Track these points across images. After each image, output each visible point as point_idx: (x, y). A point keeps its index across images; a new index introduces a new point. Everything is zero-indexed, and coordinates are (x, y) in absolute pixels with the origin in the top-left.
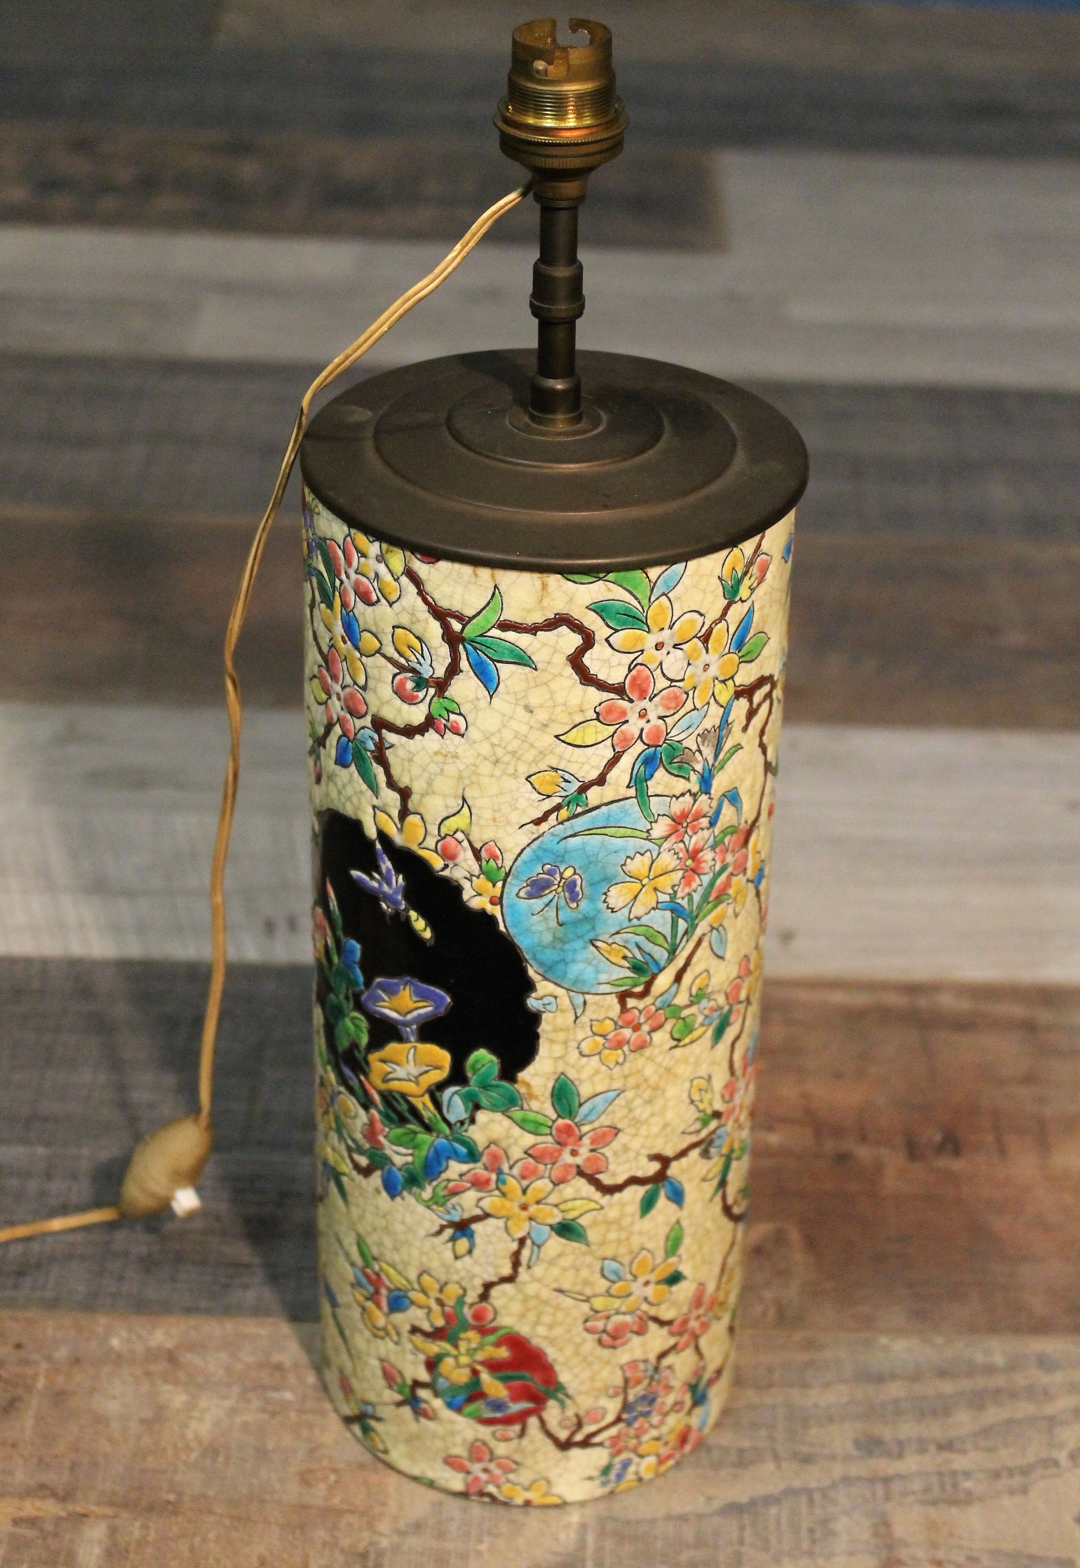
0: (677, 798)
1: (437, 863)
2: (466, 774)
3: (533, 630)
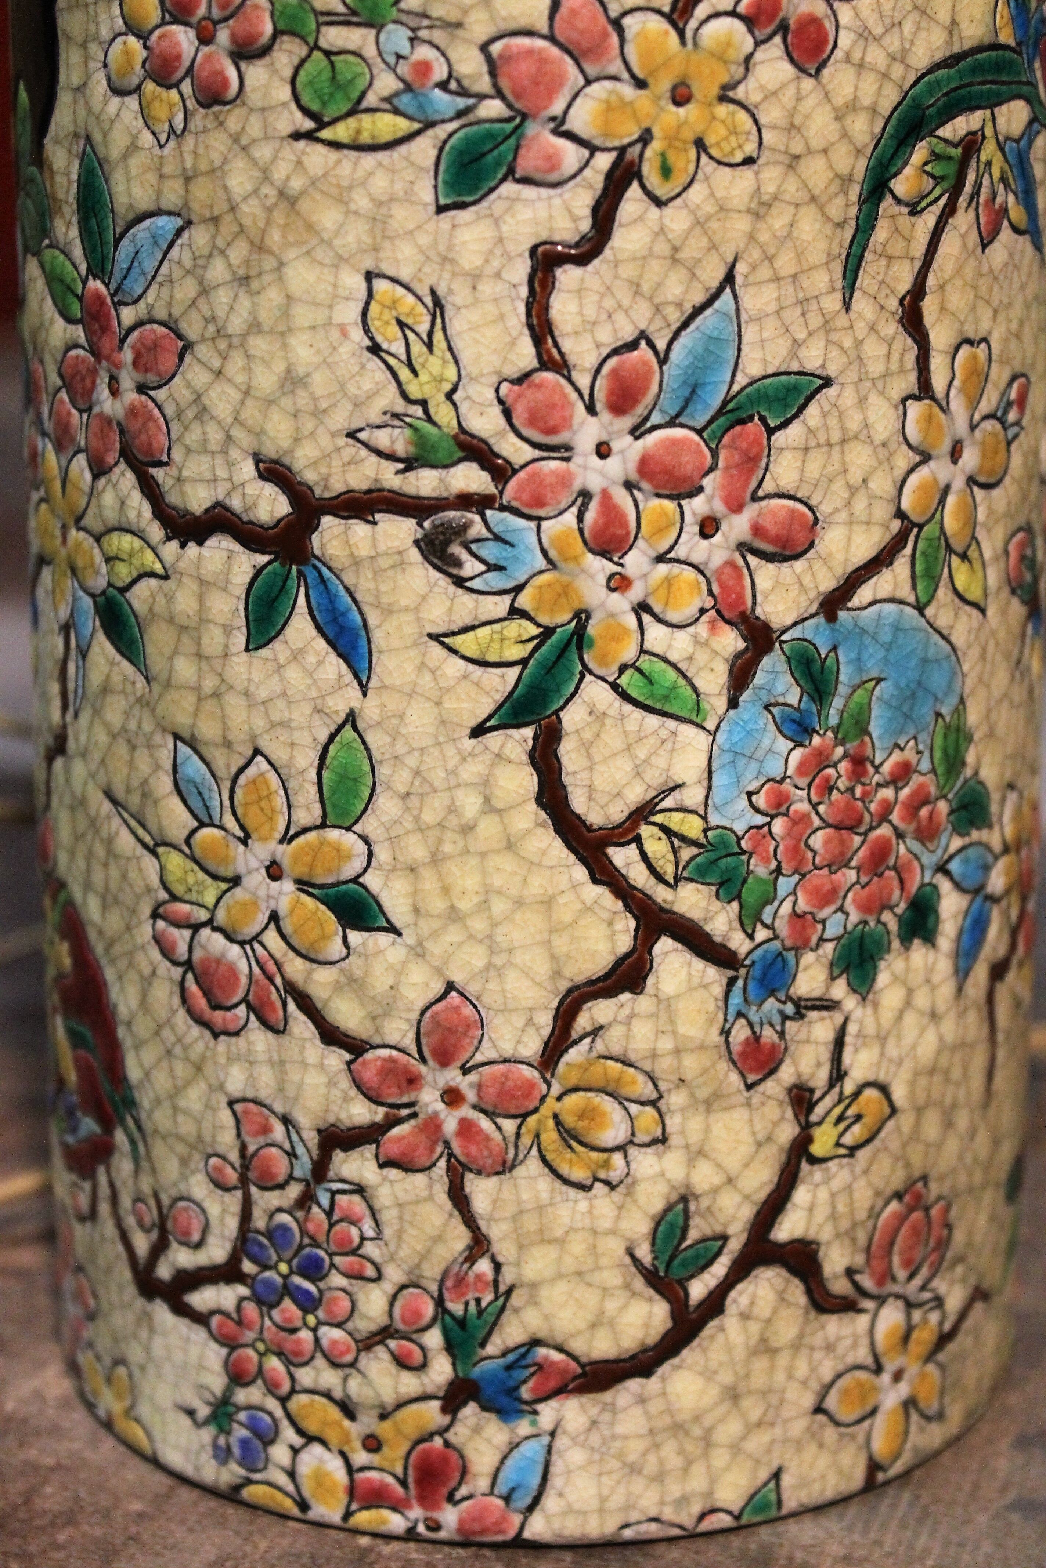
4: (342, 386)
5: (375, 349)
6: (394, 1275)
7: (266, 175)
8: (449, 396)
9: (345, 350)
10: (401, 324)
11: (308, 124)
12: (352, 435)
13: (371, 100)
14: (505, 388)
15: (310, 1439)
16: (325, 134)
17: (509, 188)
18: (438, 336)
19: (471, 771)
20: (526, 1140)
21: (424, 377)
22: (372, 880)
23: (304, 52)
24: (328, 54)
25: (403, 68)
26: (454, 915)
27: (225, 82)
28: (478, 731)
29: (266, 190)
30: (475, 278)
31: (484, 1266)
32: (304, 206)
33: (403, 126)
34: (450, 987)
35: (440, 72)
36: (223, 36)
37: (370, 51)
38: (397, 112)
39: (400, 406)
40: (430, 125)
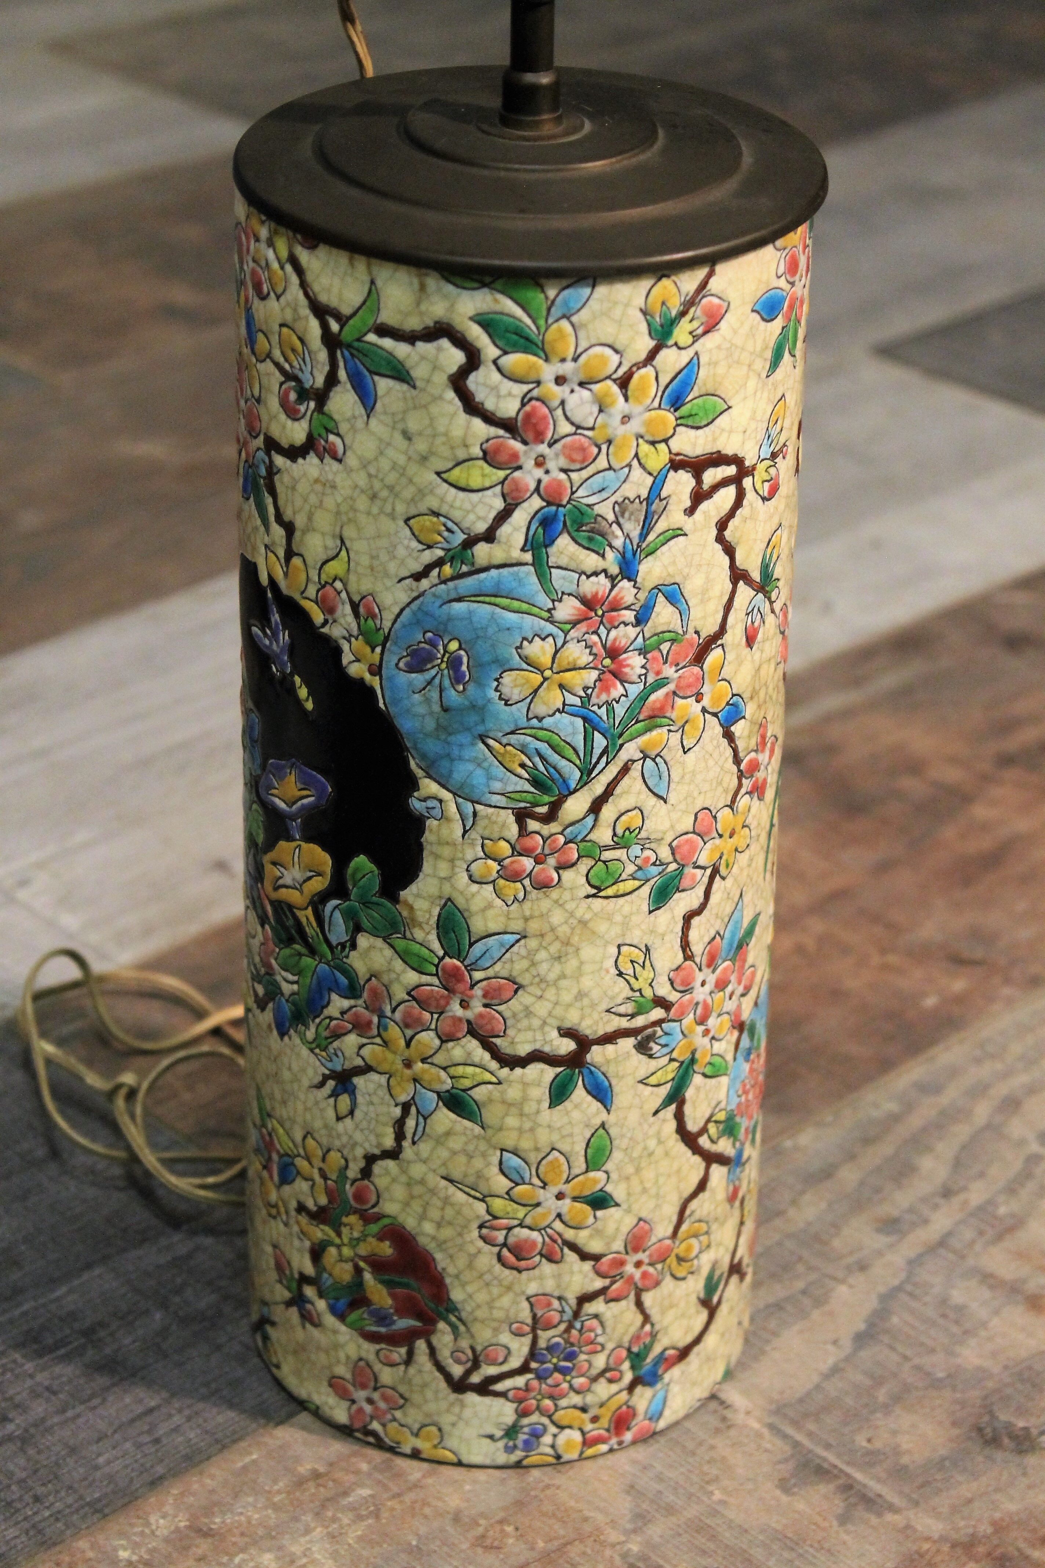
0: (588, 577)
1: (318, 617)
2: (344, 508)
3: (411, 338)
4: (605, 993)
5: (620, 974)
6: (610, 1346)
7: (572, 914)
8: (650, 985)
9: (607, 978)
10: (632, 962)
11: (594, 891)
12: (608, 1011)
13: (624, 876)
14: (672, 974)
15: (562, 1428)
16: (602, 894)
17: (677, 895)
18: (647, 963)
19: (652, 1131)
20: (666, 1269)
21: (640, 979)
22: (609, 1189)
23: (593, 863)
24: (604, 862)
25: (638, 862)
26: (645, 1190)
27: (552, 880)
28: (656, 1113)
29: (571, 921)
30: (663, 936)
31: (648, 1328)
32: (590, 925)
33: (637, 883)
34: (640, 1219)
35: (653, 859)
36: (552, 861)
37: (624, 858)
38: (634, 879)
39: (631, 994)
40: (648, 880)
